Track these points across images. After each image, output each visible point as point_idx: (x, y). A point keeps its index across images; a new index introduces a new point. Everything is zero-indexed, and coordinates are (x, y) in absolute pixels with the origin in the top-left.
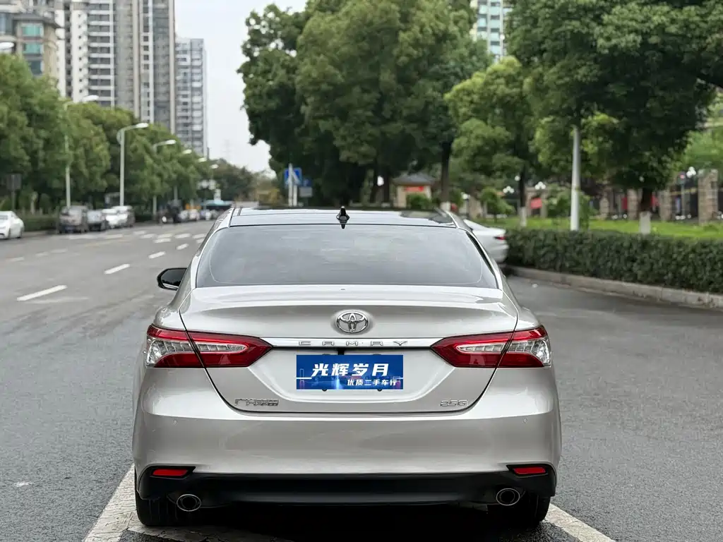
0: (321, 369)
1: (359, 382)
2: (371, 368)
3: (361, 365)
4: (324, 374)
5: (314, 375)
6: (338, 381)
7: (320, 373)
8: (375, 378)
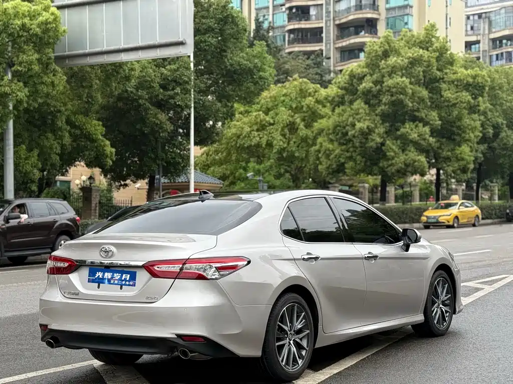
0: (100, 274)
1: (116, 282)
3: (118, 274)
4: (101, 277)
5: (96, 277)
6: (107, 280)
8: (123, 280)
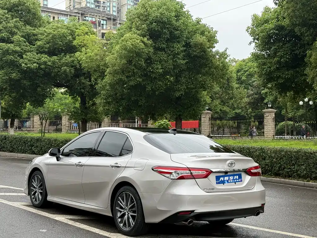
0: (222, 179)
1: (231, 181)
2: (234, 177)
3: (231, 177)
4: (223, 180)
5: (220, 180)
6: (226, 181)
7: (222, 180)
8: (235, 180)
